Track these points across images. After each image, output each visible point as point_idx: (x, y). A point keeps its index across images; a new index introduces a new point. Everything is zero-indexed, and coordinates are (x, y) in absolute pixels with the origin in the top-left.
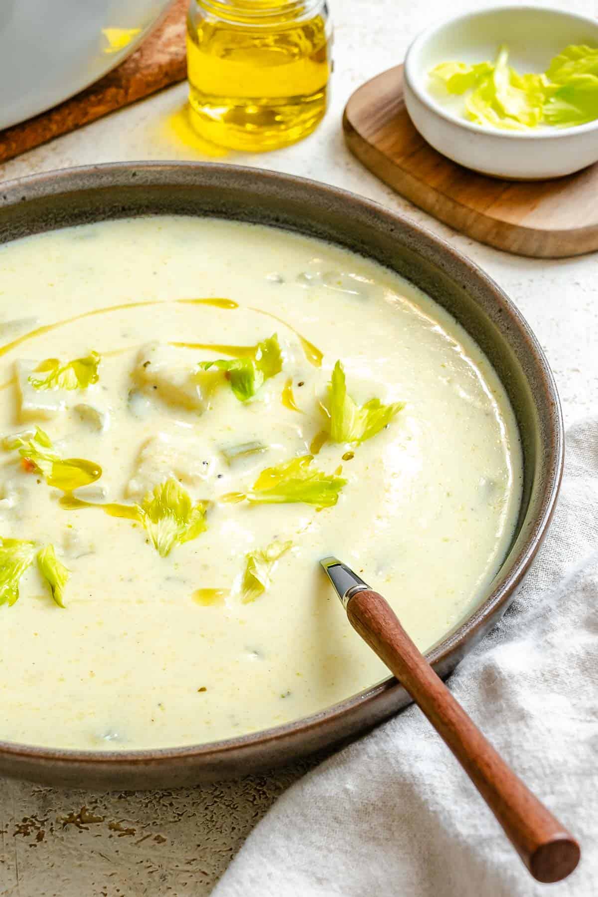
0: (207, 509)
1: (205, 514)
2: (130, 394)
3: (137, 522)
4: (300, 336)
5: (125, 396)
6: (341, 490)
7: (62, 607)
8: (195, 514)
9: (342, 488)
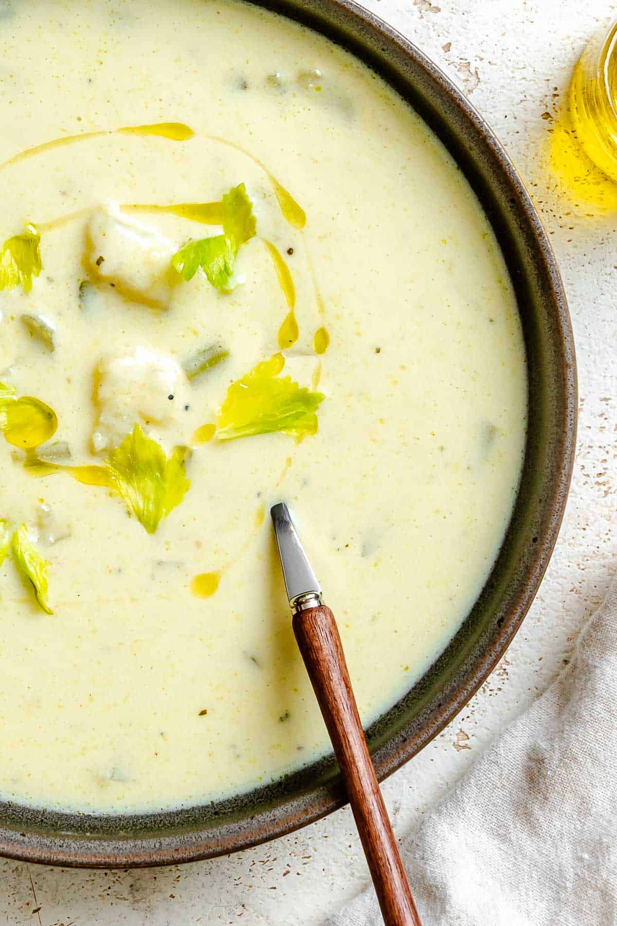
0: (184, 455)
1: (183, 463)
2: (81, 287)
3: (114, 491)
4: (273, 179)
5: (75, 291)
6: (317, 408)
7: (50, 613)
8: (171, 469)
9: (319, 405)
